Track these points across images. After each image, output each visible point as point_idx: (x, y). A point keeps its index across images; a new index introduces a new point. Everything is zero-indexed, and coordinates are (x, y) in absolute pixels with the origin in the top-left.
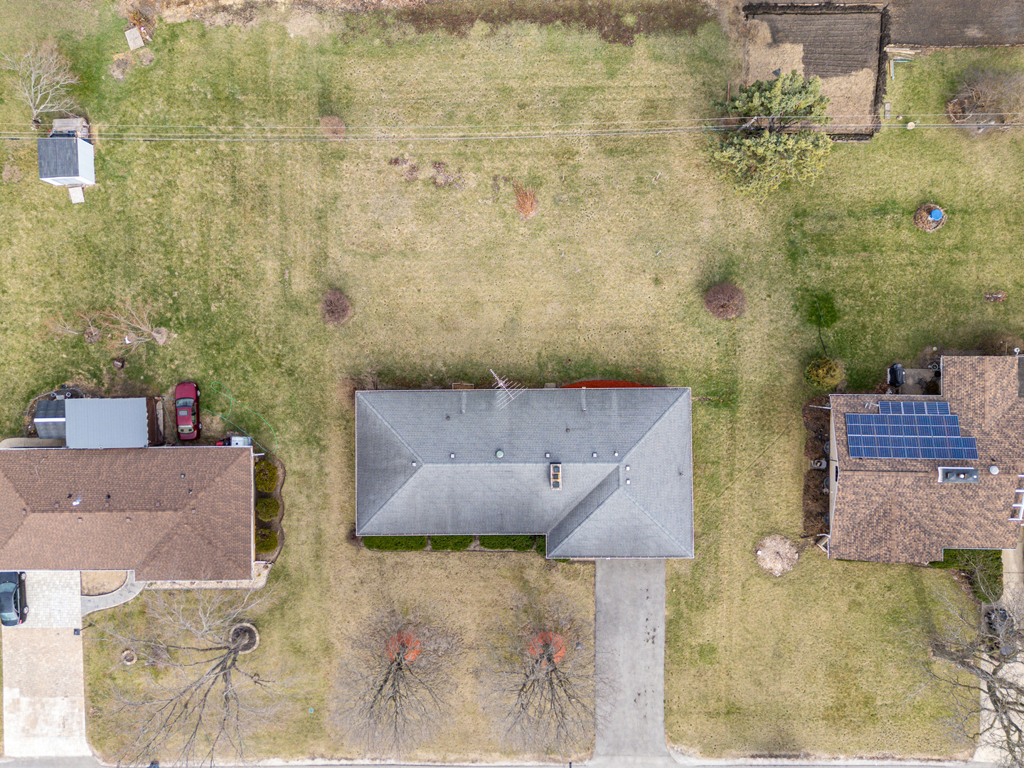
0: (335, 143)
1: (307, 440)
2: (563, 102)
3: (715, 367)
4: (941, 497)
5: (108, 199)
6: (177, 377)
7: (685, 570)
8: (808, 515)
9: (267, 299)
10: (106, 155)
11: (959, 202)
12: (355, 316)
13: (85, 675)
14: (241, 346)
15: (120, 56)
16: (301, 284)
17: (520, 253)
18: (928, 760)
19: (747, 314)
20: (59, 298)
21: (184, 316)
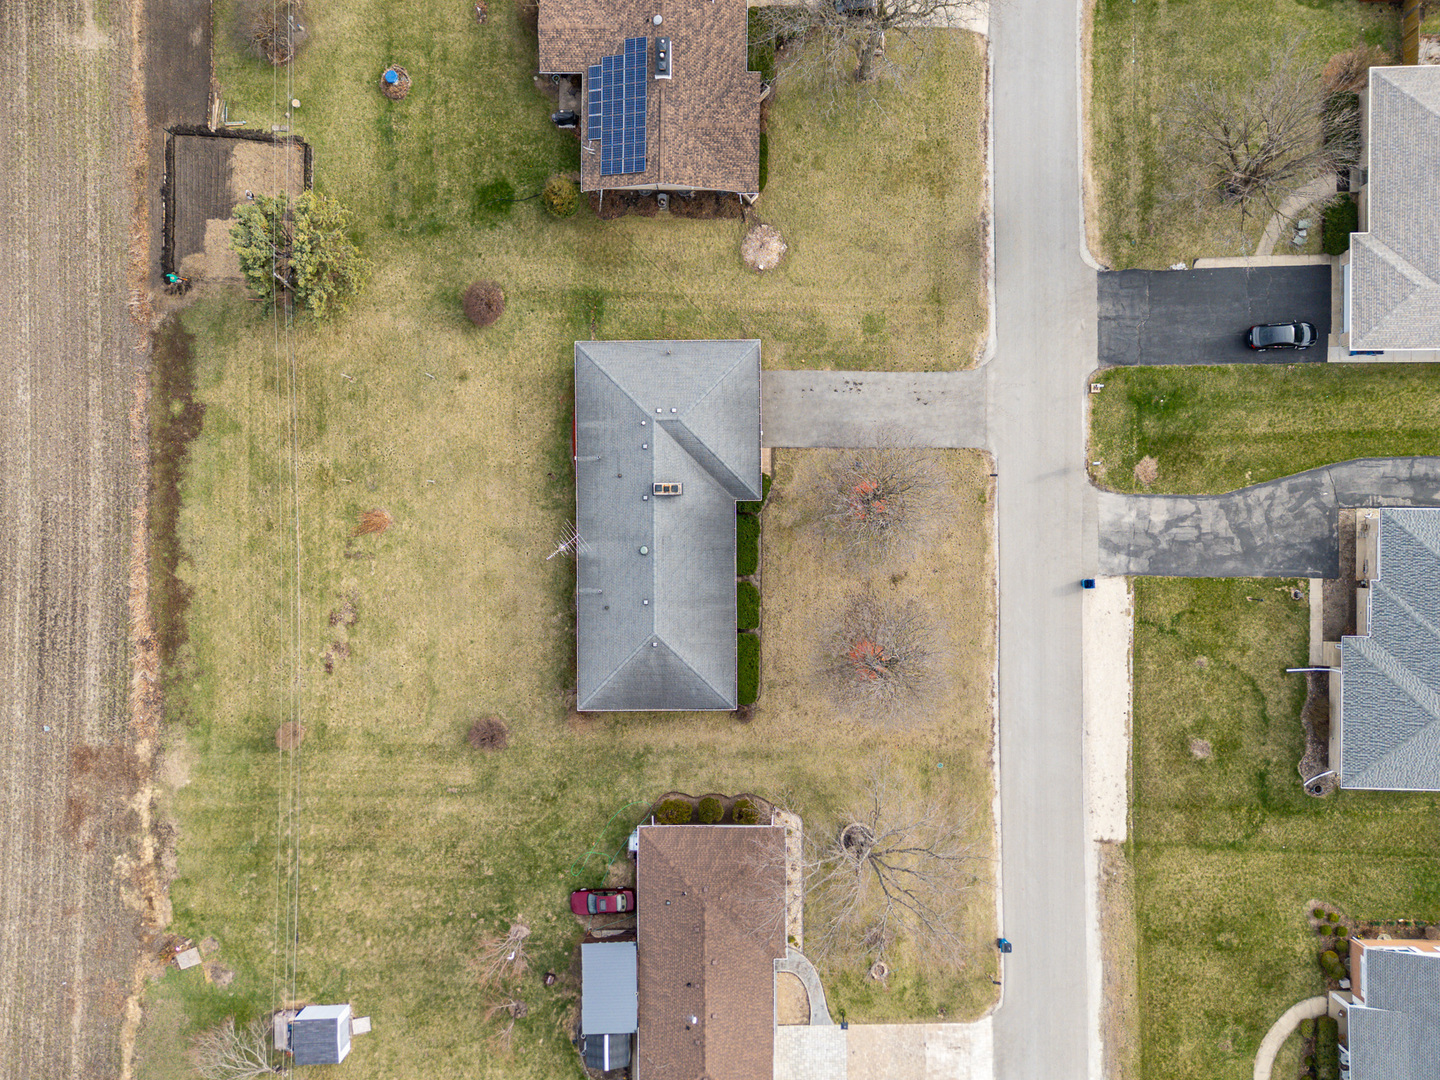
0: (307, 734)
1: (638, 768)
2: (266, 481)
3: (558, 314)
4: (689, 75)
5: (366, 990)
6: (567, 914)
7: (779, 350)
8: (718, 213)
9: (480, 813)
10: (317, 992)
11: (379, 52)
12: (501, 715)
13: (900, 1022)
14: (532, 842)
15: (208, 975)
16: (463, 774)
17: (431, 529)
18: (987, 83)
19: (499, 279)
20: (476, 1047)
21: (498, 905)
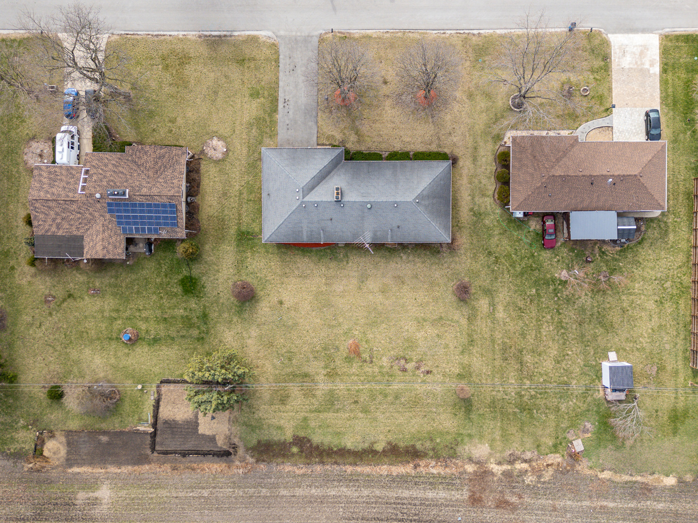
0: (463, 384)
1: (481, 215)
2: (333, 404)
3: (249, 254)
4: (127, 181)
5: (594, 354)
6: (555, 251)
7: (267, 141)
8: (198, 171)
9: (503, 296)
10: (595, 379)
11: (114, 345)
12: (452, 285)
13: (612, 80)
14: (518, 269)
15: (587, 435)
16: (483, 304)
17: (358, 320)
18: (133, 35)
19: (231, 284)
20: (624, 297)
21: (551, 286)
